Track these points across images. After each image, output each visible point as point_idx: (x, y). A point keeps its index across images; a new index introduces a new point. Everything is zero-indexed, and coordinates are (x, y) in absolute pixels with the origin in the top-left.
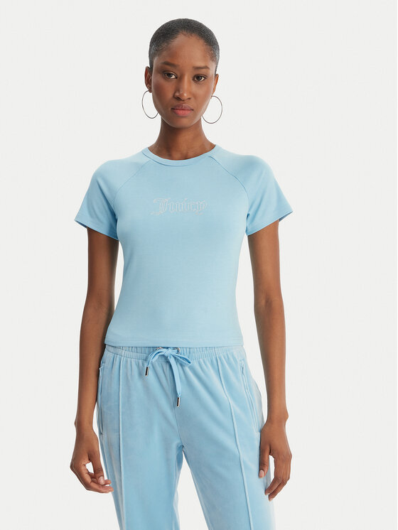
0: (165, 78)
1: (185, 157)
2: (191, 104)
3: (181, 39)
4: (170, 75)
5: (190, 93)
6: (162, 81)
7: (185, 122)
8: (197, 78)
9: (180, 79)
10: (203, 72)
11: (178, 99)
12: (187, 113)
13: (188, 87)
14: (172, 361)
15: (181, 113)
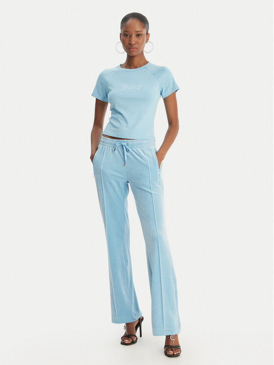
0: (125, 37)
1: (136, 67)
2: (136, 46)
3: (130, 21)
4: (127, 35)
5: (135, 41)
6: (125, 38)
7: (135, 53)
8: (138, 35)
9: (131, 36)
10: (140, 33)
11: (131, 44)
12: (135, 49)
13: (134, 39)
14: (124, 147)
15: (132, 50)
